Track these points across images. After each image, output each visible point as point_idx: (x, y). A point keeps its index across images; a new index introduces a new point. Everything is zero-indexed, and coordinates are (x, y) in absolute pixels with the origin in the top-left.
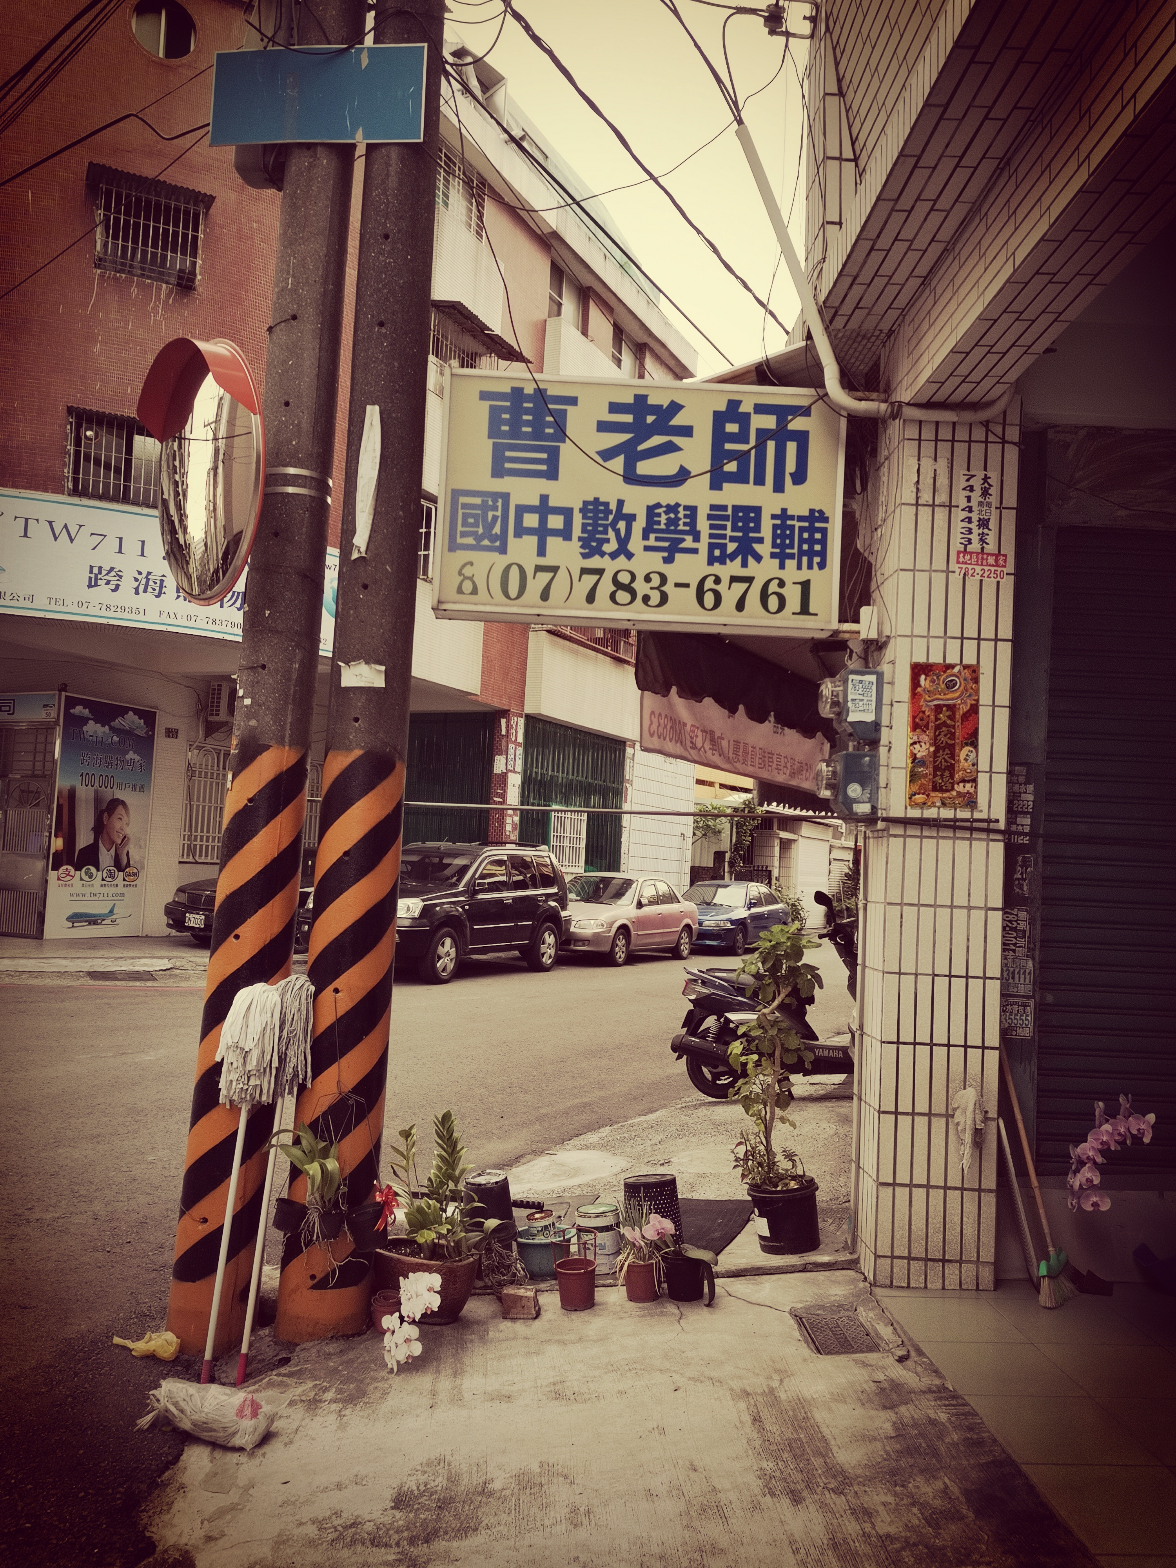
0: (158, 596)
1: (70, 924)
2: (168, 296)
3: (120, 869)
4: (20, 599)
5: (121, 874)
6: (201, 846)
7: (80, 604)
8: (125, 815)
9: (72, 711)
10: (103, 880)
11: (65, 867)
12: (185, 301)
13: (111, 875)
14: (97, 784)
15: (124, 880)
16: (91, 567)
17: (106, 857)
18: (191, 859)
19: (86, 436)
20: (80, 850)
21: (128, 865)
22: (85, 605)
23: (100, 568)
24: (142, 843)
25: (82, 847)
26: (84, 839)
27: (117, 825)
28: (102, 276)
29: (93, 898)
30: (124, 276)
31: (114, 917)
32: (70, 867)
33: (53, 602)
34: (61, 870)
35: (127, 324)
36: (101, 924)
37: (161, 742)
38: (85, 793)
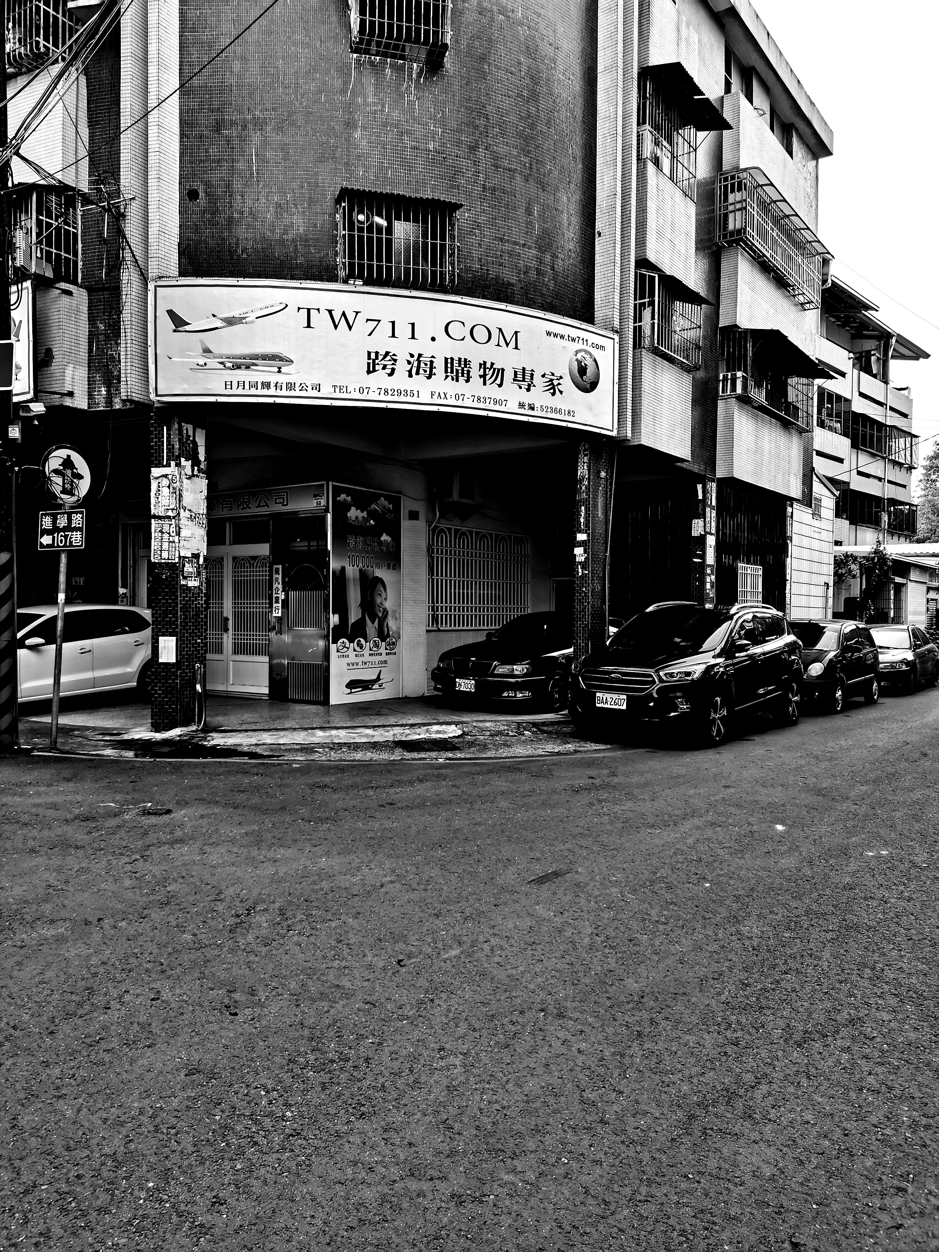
0: (429, 377)
1: (349, 691)
2: (419, 75)
3: (383, 640)
4: (309, 389)
5: (384, 643)
6: (442, 615)
7: (361, 390)
8: (383, 592)
9: (338, 499)
10: (371, 650)
11: (341, 640)
12: (435, 79)
13: (377, 646)
14: (361, 565)
15: (386, 649)
16: (369, 353)
17: (371, 628)
18: (435, 628)
19: (358, 221)
20: (352, 624)
21: (388, 636)
22: (366, 391)
23: (377, 353)
24: (397, 616)
25: (353, 621)
26: (354, 616)
27: (378, 600)
28: (358, 61)
29: (364, 666)
30: (378, 58)
31: (380, 682)
32: (345, 640)
33: (337, 390)
34: (339, 644)
35: (383, 106)
36: (371, 689)
37: (406, 524)
38: (352, 572)
